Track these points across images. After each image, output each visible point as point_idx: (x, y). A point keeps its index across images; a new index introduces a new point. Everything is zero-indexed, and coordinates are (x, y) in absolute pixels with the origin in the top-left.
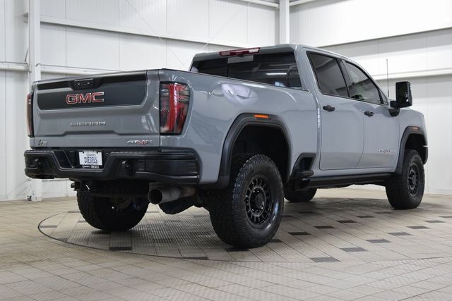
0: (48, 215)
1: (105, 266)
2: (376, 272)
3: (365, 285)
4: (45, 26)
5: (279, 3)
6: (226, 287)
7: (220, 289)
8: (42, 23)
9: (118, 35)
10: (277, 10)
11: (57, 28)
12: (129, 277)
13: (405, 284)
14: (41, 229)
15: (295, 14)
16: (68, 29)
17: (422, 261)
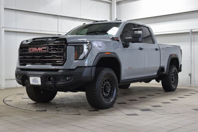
0: (8, 95)
1: (34, 118)
2: (154, 120)
3: (150, 125)
4: (6, 10)
5: (111, 1)
6: (88, 127)
7: (85, 128)
8: (5, 9)
9: (39, 14)
10: (111, 4)
11: (12, 11)
12: (44, 123)
13: (167, 125)
14: (5, 102)
15: (119, 5)
16: (17, 11)
17: (174, 115)
